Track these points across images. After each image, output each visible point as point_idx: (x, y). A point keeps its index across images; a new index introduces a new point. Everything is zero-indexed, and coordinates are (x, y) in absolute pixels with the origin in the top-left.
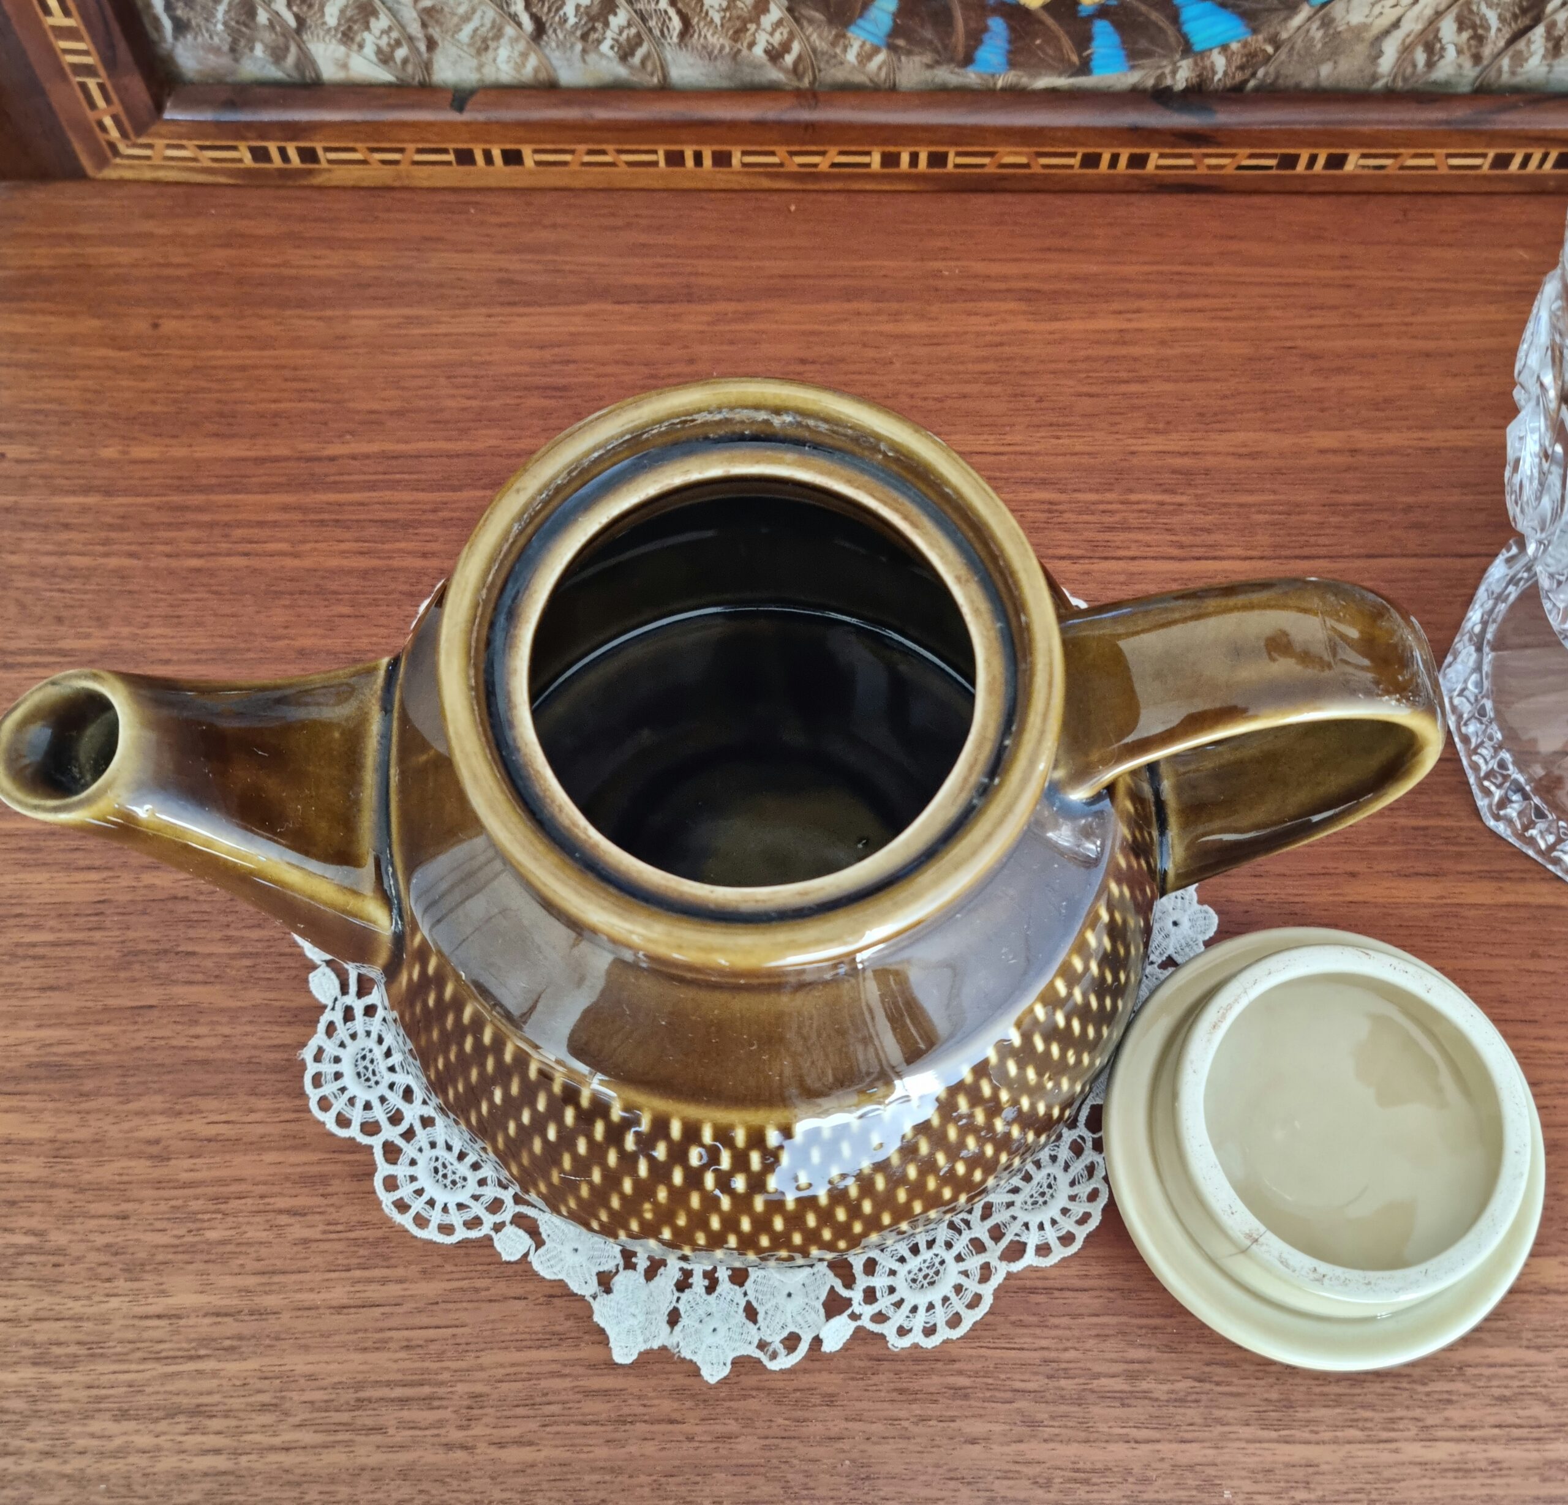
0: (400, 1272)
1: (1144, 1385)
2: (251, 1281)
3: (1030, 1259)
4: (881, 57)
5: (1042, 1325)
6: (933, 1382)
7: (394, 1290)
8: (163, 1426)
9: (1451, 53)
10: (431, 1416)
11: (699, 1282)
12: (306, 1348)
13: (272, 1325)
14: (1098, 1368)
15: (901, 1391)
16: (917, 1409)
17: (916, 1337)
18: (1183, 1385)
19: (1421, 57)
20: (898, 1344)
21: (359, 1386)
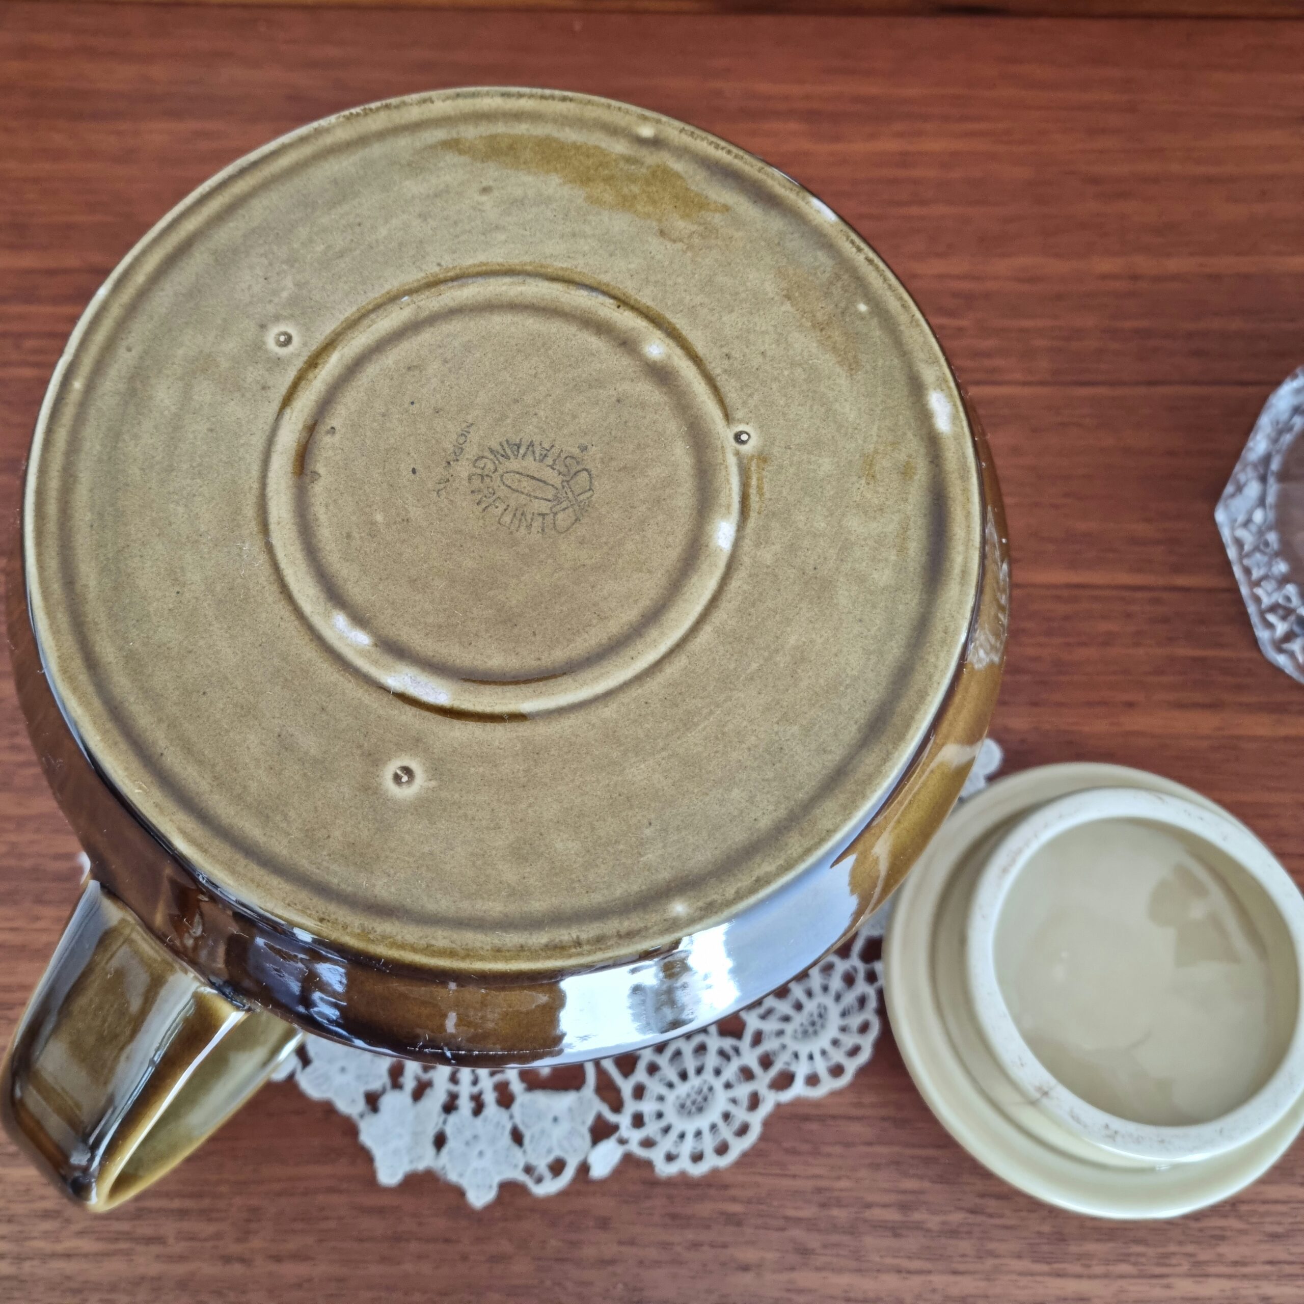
1: (917, 1216)
3: (798, 1089)
5: (816, 1153)
6: (705, 1209)
11: (465, 1105)
14: (870, 1198)
15: (674, 1216)
16: (690, 1235)
17: (684, 1164)
18: (957, 1217)
20: (664, 1170)
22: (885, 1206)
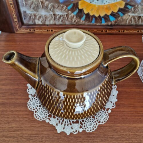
0: (36, 123)
1: (114, 136)
2: (20, 124)
3: (101, 123)
4: (84, 22)
5: (102, 130)
6: (91, 136)
7: (35, 125)
8: (10, 138)
9: (133, 22)
10: (38, 138)
11: (67, 125)
12: (25, 131)
13: (22, 128)
14: (109, 134)
15: (88, 136)
16: (90, 138)
17: (89, 131)
18: (118, 136)
19: (130, 22)
20: (87, 132)
21: (31, 135)
22: (110, 135)
